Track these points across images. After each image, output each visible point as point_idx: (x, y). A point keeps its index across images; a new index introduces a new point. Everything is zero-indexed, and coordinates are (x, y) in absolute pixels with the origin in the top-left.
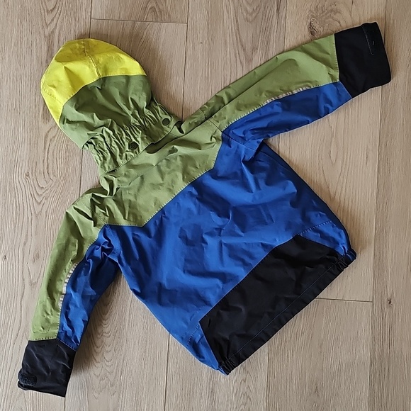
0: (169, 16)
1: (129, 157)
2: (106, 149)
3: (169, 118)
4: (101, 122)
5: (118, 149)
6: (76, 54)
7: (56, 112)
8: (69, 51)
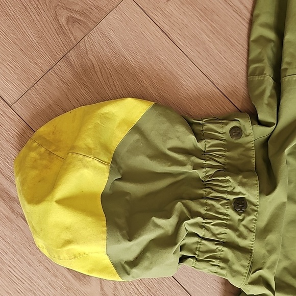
0: (97, 7)
1: (251, 226)
2: (215, 247)
3: (233, 124)
4: (173, 220)
5: (228, 231)
6: (46, 167)
7: (104, 269)
8: (34, 173)
